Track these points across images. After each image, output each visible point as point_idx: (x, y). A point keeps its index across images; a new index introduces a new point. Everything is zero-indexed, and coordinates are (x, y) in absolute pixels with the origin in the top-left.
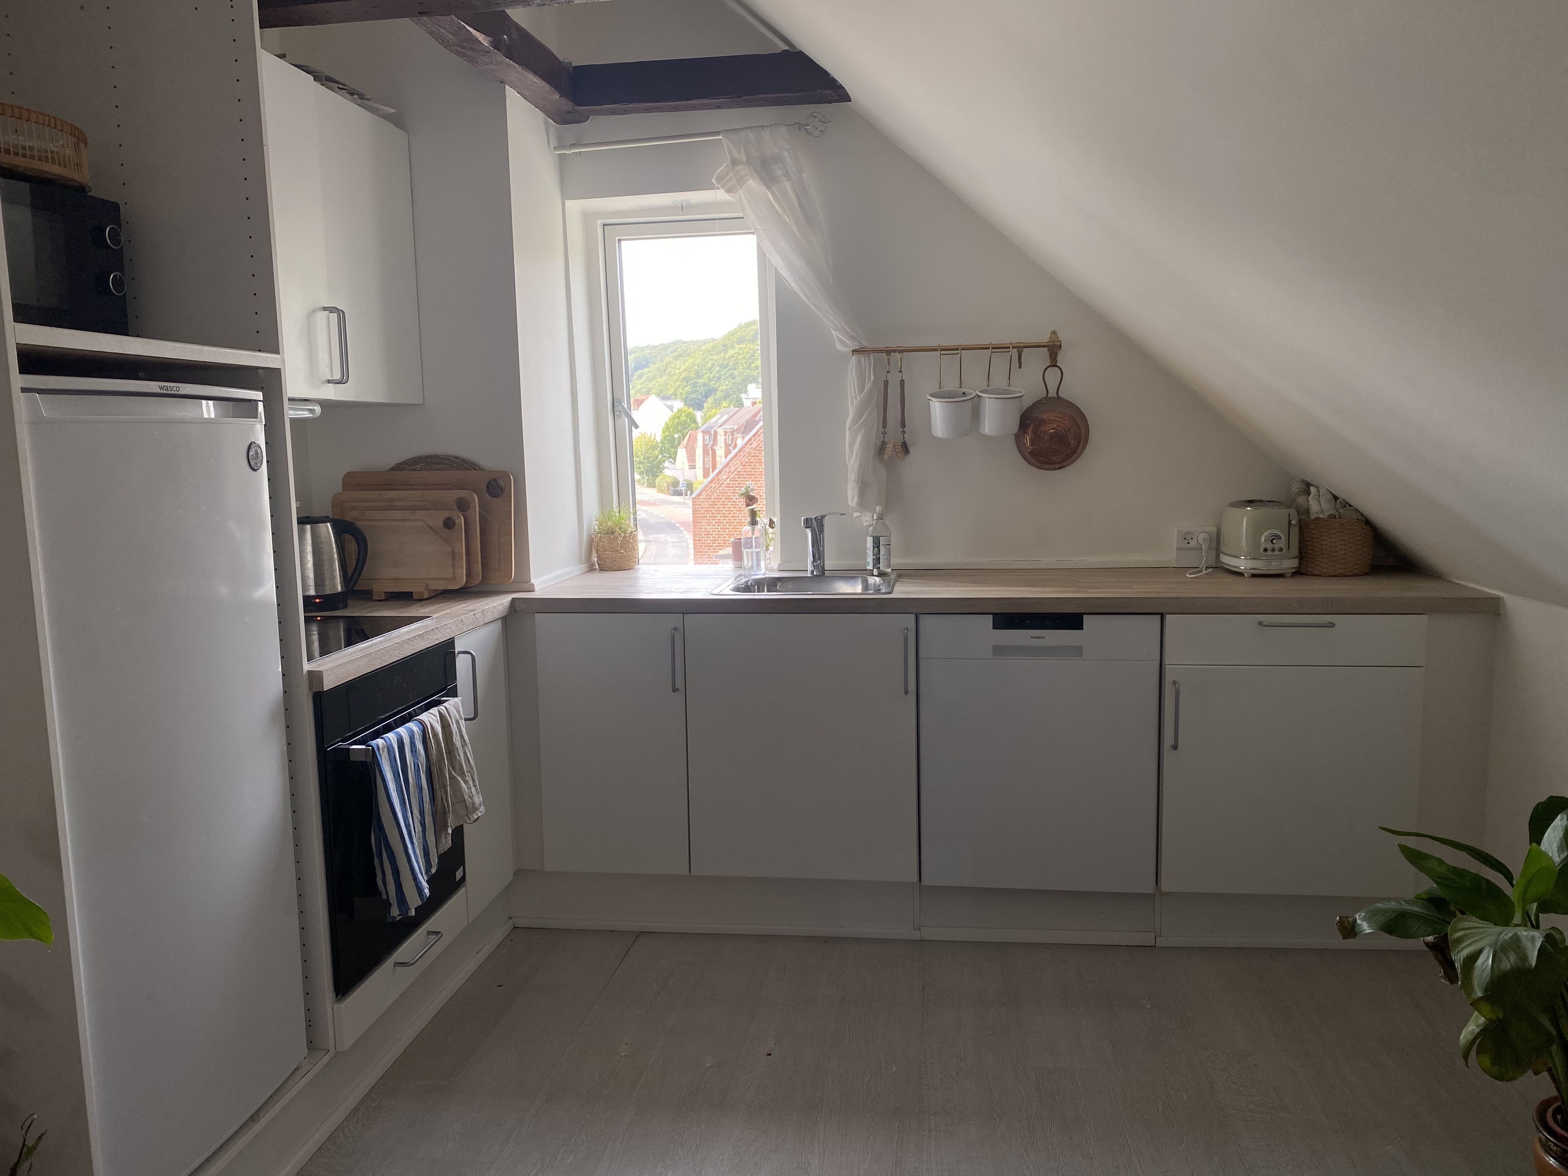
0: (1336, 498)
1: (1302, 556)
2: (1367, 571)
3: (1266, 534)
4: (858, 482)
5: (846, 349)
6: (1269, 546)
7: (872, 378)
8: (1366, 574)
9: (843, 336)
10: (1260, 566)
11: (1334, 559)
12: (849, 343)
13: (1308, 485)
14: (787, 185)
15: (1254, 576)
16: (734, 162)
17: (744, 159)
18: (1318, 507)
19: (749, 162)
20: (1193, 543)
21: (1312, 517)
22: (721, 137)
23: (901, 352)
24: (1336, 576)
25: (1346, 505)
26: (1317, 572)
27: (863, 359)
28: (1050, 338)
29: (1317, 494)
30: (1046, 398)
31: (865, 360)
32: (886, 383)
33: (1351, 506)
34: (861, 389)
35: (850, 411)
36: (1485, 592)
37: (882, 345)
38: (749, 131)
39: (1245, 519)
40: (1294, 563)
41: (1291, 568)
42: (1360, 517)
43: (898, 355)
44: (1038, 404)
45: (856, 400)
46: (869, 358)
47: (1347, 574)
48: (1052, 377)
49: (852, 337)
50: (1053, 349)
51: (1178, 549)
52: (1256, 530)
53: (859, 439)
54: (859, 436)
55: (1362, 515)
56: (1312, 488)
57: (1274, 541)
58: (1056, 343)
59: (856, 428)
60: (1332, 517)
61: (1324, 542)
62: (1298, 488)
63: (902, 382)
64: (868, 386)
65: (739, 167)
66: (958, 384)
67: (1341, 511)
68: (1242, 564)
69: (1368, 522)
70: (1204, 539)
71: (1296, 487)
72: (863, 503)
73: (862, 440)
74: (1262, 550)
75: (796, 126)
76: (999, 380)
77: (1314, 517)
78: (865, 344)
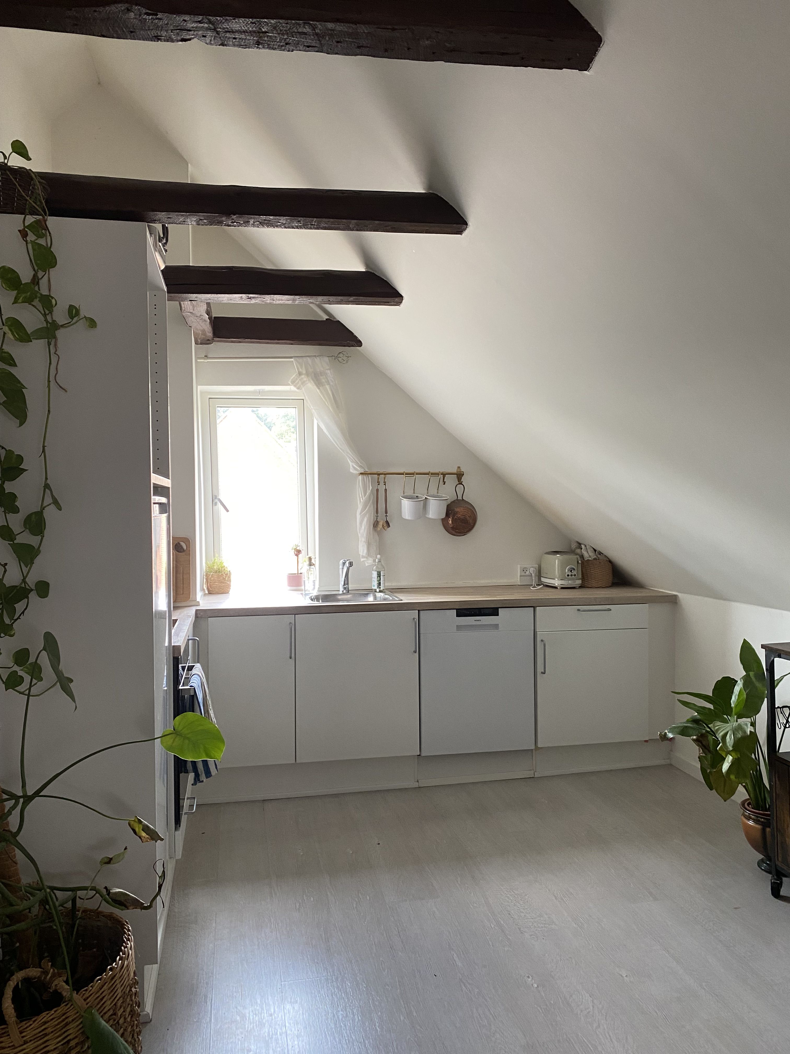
0: (595, 551)
1: (583, 579)
2: (610, 584)
3: (568, 568)
4: (366, 542)
5: (357, 472)
6: (570, 574)
7: (371, 488)
8: (610, 587)
9: (356, 465)
10: (565, 583)
11: (597, 579)
12: (359, 469)
13: (580, 544)
14: (327, 387)
15: (562, 588)
16: (300, 374)
17: (304, 372)
18: (588, 555)
19: (307, 374)
20: (528, 573)
21: (586, 559)
22: (293, 360)
23: (385, 474)
24: (598, 588)
25: (600, 553)
26: (590, 586)
27: (365, 477)
28: (457, 470)
29: (585, 548)
30: (457, 500)
31: (366, 477)
32: (377, 490)
33: (603, 554)
34: (365, 494)
35: (359, 506)
36: (667, 593)
37: (375, 471)
38: (308, 358)
39: (557, 561)
40: (579, 582)
41: (578, 584)
42: (607, 559)
43: (383, 475)
44: (453, 502)
45: (363, 499)
46: (368, 477)
47: (603, 586)
48: (460, 488)
49: (361, 467)
50: (460, 476)
51: (521, 576)
52: (562, 567)
53: (365, 519)
54: (366, 518)
55: (608, 558)
56: (582, 545)
57: (572, 571)
58: (461, 473)
59: (363, 514)
60: (595, 559)
61: (592, 572)
62: (576, 545)
63: (386, 490)
64: (369, 492)
65: (303, 376)
66: (413, 491)
67: (599, 556)
68: (557, 582)
69: (610, 561)
70: (533, 571)
71: (574, 545)
72: (369, 554)
73: (368, 520)
74: (566, 575)
75: (333, 357)
76: (433, 490)
77: (586, 560)
78: (367, 470)
